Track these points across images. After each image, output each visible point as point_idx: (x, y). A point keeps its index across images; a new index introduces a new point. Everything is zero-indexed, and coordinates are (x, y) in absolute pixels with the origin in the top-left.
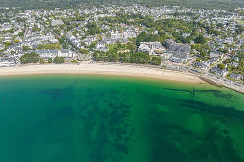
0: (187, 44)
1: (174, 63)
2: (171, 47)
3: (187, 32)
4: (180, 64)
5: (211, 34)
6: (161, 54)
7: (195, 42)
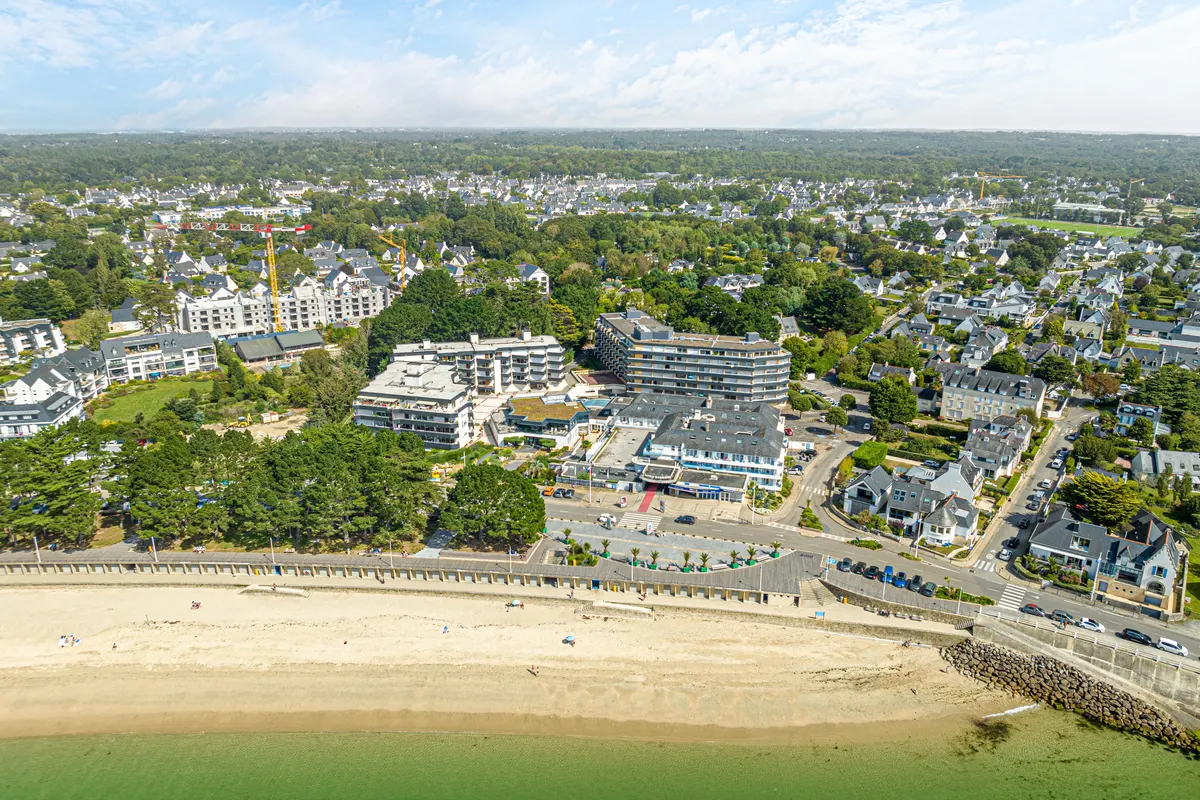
0: (755, 340)
1: (675, 506)
2: (637, 370)
3: (739, 271)
4: (730, 511)
5: (887, 273)
6: (560, 425)
7: (804, 328)
